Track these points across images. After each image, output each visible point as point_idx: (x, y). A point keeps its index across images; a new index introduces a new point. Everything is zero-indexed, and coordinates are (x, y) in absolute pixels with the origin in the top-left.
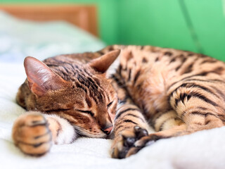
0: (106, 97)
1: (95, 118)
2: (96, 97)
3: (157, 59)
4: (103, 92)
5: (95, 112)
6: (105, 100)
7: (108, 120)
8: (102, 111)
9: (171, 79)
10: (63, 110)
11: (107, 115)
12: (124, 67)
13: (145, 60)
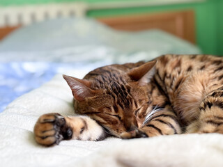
0: (134, 104)
1: (122, 121)
2: (123, 103)
3: (203, 68)
4: (131, 99)
5: (122, 116)
6: (132, 106)
7: (133, 123)
8: (128, 115)
9: (210, 88)
10: (96, 113)
11: (132, 119)
12: (168, 75)
13: (190, 69)
